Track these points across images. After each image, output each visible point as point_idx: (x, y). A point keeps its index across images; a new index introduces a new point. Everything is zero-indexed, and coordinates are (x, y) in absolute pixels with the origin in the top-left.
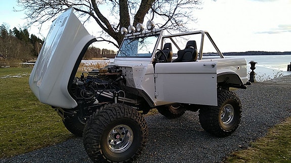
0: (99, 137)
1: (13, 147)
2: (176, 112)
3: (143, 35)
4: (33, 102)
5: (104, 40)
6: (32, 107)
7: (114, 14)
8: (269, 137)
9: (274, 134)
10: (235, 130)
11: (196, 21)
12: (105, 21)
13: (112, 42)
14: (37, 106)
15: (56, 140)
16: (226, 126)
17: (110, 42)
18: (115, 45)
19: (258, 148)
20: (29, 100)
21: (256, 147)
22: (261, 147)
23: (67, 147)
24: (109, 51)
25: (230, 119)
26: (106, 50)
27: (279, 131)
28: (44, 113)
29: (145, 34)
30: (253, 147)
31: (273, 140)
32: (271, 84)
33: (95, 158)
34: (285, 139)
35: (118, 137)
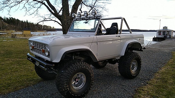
0: (68, 80)
1: (5, 88)
2: (102, 64)
3: (88, 18)
4: (7, 59)
5: (52, 20)
6: (8, 62)
7: (56, 3)
8: (156, 78)
9: (158, 77)
10: (138, 75)
11: (107, 11)
12: (53, 8)
13: (57, 22)
14: (11, 61)
15: (32, 82)
16: (133, 73)
17: (56, 21)
18: (58, 23)
19: (152, 85)
20: (4, 57)
21: (151, 84)
22: (153, 84)
23: (40, 87)
24: (48, 26)
25: (135, 69)
26: (46, 26)
27: (160, 75)
28: (17, 65)
29: (89, 18)
30: (149, 84)
31: (158, 80)
32: (147, 48)
33: (65, 93)
34: (165, 79)
35: (77, 80)
